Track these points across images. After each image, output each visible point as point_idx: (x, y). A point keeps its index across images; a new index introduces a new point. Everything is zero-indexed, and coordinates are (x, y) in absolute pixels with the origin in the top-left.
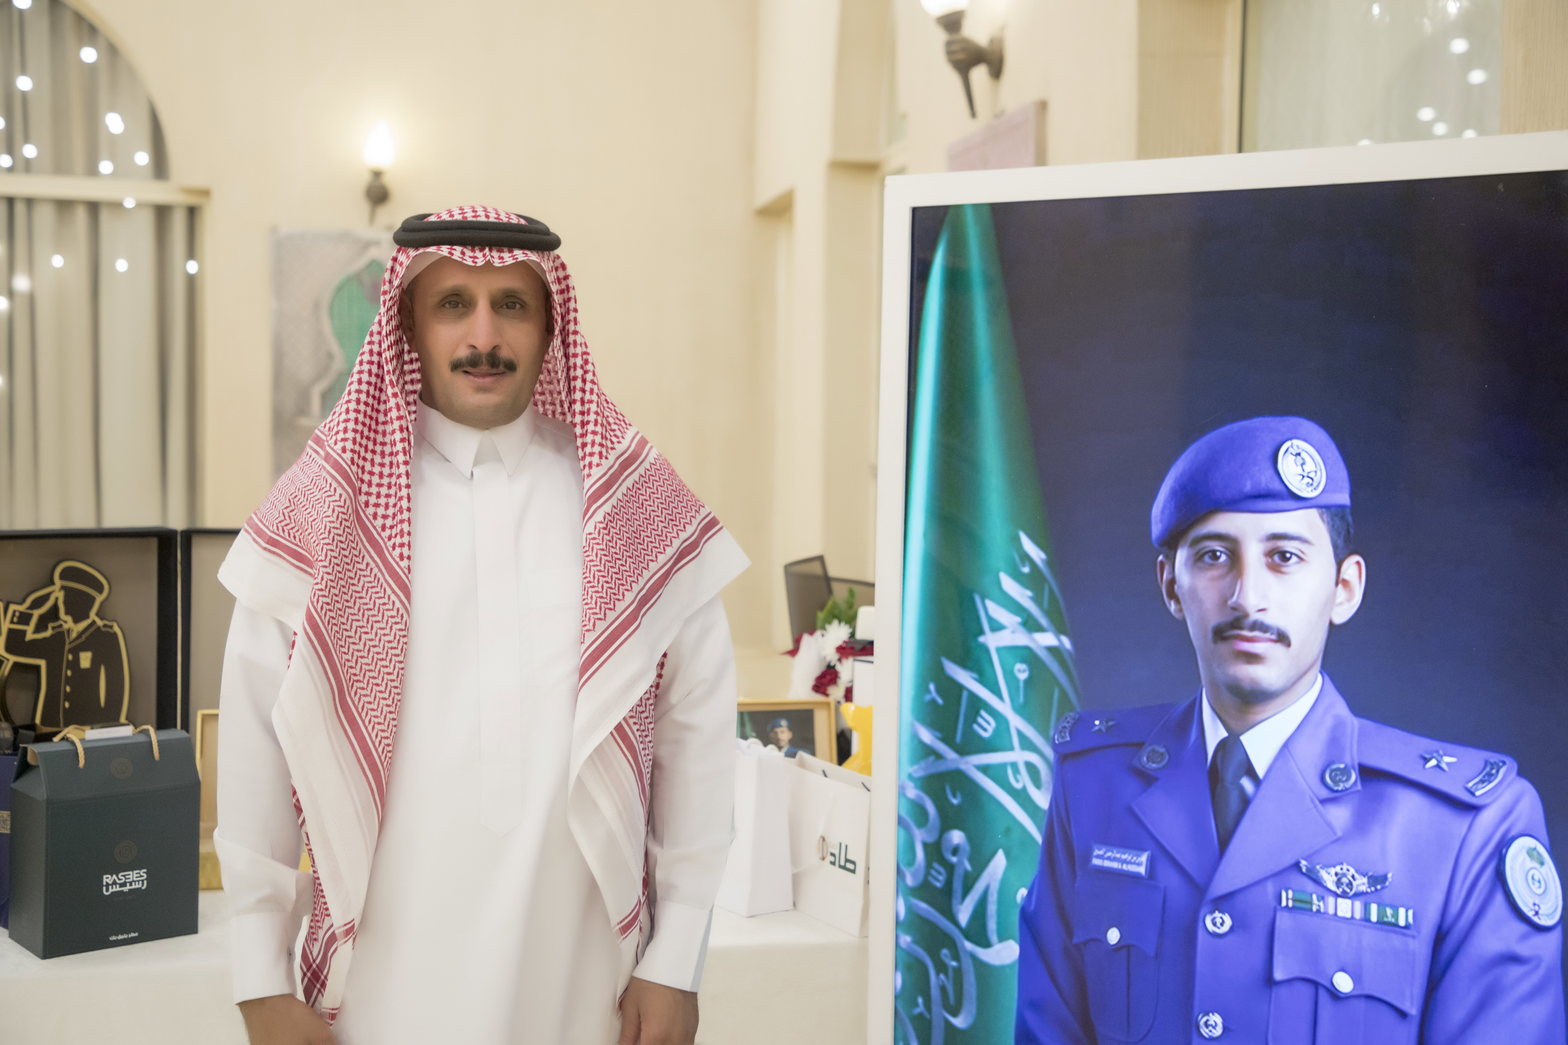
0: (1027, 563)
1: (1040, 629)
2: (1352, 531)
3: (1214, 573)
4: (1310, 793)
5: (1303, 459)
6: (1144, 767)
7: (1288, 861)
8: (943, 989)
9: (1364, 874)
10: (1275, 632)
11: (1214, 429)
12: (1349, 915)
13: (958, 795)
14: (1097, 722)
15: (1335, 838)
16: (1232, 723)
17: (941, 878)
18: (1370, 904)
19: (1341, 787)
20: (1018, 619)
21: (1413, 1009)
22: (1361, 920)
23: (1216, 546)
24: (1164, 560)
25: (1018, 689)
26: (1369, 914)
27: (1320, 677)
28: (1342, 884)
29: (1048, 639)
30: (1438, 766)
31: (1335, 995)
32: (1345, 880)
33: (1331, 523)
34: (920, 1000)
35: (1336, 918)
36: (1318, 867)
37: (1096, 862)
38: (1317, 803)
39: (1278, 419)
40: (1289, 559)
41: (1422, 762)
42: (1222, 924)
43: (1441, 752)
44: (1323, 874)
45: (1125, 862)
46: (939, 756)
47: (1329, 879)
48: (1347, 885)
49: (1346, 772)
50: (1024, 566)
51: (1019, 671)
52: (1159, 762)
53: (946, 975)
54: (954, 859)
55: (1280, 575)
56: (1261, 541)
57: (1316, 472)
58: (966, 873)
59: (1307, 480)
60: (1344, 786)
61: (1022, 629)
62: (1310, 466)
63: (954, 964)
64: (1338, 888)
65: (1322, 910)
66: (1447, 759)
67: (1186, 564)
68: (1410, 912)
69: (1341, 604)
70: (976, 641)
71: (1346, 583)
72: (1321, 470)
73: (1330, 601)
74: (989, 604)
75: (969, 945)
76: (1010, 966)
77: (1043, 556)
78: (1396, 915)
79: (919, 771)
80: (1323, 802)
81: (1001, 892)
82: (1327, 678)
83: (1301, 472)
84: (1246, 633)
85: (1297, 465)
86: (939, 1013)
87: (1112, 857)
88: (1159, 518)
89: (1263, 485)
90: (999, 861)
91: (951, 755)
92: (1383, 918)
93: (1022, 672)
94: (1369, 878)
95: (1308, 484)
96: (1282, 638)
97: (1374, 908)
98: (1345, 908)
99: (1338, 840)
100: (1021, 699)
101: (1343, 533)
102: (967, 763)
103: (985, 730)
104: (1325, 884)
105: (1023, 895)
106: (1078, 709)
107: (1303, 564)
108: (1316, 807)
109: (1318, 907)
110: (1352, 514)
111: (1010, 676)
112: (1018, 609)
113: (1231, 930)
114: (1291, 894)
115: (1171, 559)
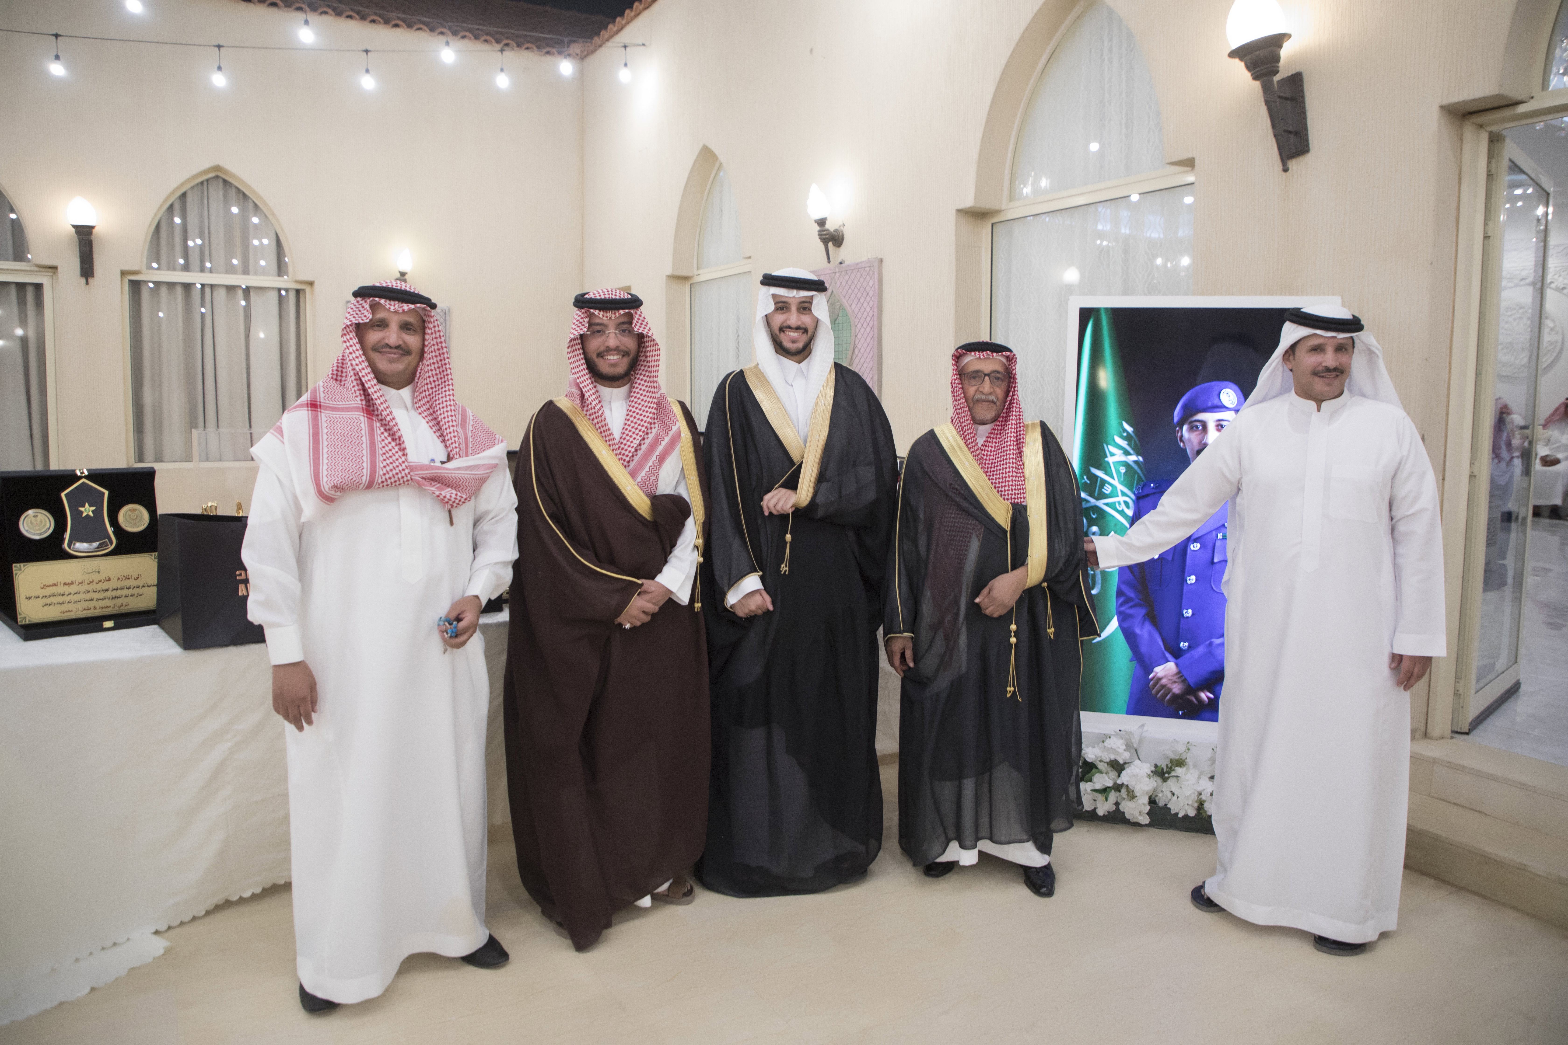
0: (1125, 433)
1: (1130, 454)
3: (1197, 433)
5: (1229, 395)
11: (1198, 385)
13: (1096, 514)
14: (1152, 485)
20: (1122, 452)
23: (1198, 424)
24: (1179, 429)
25: (1121, 476)
29: (1134, 458)
39: (1220, 382)
40: (1224, 427)
42: (1197, 547)
55: (1220, 433)
56: (1214, 422)
57: (1234, 399)
61: (1123, 455)
62: (1232, 397)
63: (1092, 572)
67: (1187, 430)
70: (1104, 460)
74: (1110, 447)
77: (1132, 429)
83: (1229, 399)
85: (1227, 397)
88: (1177, 415)
89: (1215, 404)
91: (1092, 500)
93: (1123, 470)
95: (1231, 403)
100: (1122, 479)
102: (1099, 503)
103: (1107, 491)
111: (1118, 472)
112: (1121, 448)
113: (1200, 548)
114: (1221, 534)
115: (1181, 428)
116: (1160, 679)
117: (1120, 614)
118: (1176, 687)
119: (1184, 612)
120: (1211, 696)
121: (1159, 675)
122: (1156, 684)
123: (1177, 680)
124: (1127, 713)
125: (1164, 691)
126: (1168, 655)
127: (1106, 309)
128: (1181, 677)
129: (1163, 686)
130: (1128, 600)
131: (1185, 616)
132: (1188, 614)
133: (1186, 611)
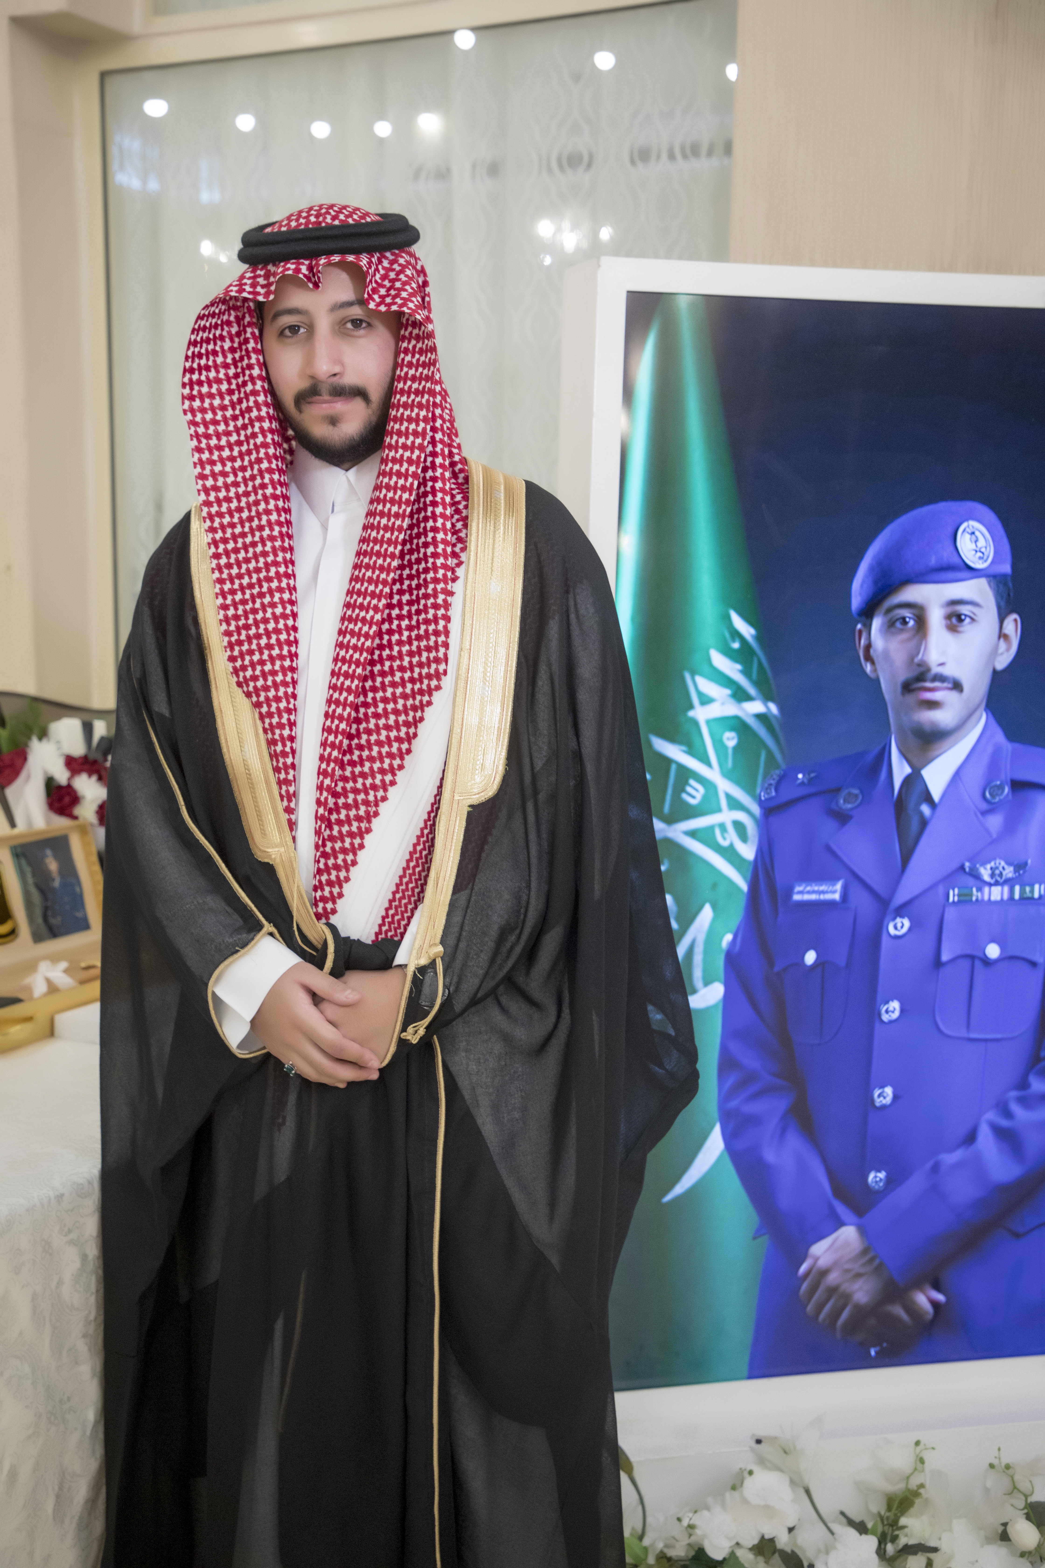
0: (737, 640)
1: (749, 698)
2: (1012, 594)
3: (904, 636)
4: (974, 808)
5: (977, 537)
6: (841, 808)
7: (955, 865)
9: (1012, 863)
10: (952, 681)
11: (907, 512)
12: (999, 898)
13: (669, 862)
14: (800, 776)
15: (991, 840)
16: (915, 761)
18: (1015, 886)
19: (997, 799)
20: (728, 692)
21: (1041, 959)
22: (1009, 899)
23: (906, 613)
24: (862, 628)
25: (727, 755)
26: (1014, 894)
27: (985, 713)
28: (996, 875)
29: (758, 707)
31: (987, 962)
32: (997, 872)
33: (997, 589)
35: (990, 902)
36: (978, 866)
37: (797, 897)
38: (980, 815)
39: (958, 503)
40: (964, 620)
42: (902, 927)
44: (982, 870)
45: (823, 892)
47: (986, 873)
48: (999, 875)
50: (734, 641)
51: (728, 739)
52: (854, 803)
55: (956, 634)
56: (943, 606)
57: (986, 548)
59: (979, 554)
60: (1000, 798)
61: (733, 700)
62: (982, 543)
64: (993, 878)
65: (980, 898)
67: (881, 630)
68: (1042, 887)
69: (1002, 654)
70: (686, 715)
71: (1006, 637)
72: (990, 545)
73: (994, 653)
74: (699, 680)
76: (715, 1006)
77: (752, 631)
78: (1032, 891)
80: (984, 813)
81: (707, 942)
82: (990, 714)
83: (975, 548)
84: (928, 685)
85: (972, 542)
87: (811, 890)
88: (858, 592)
89: (945, 559)
90: (707, 914)
92: (1024, 895)
93: (731, 740)
94: (1016, 866)
95: (980, 558)
96: (957, 686)
97: (1017, 888)
98: (996, 893)
99: (994, 841)
100: (730, 764)
101: (1005, 596)
102: (676, 830)
103: (693, 797)
104: (983, 878)
106: (784, 766)
107: (975, 623)
108: (978, 818)
109: (977, 897)
110: (1013, 581)
111: (719, 745)
112: (728, 681)
113: (910, 929)
114: (956, 891)
115: (868, 627)
116: (823, 1273)
117: (727, 1117)
118: (859, 1289)
119: (876, 1094)
120: (940, 1297)
122: (814, 1288)
123: (862, 1270)
124: (751, 1376)
125: (835, 1303)
126: (841, 1209)
127: (691, 296)
128: (871, 1260)
129: (832, 1291)
130: (746, 1078)
131: (878, 1104)
132: (885, 1098)
133: (880, 1091)
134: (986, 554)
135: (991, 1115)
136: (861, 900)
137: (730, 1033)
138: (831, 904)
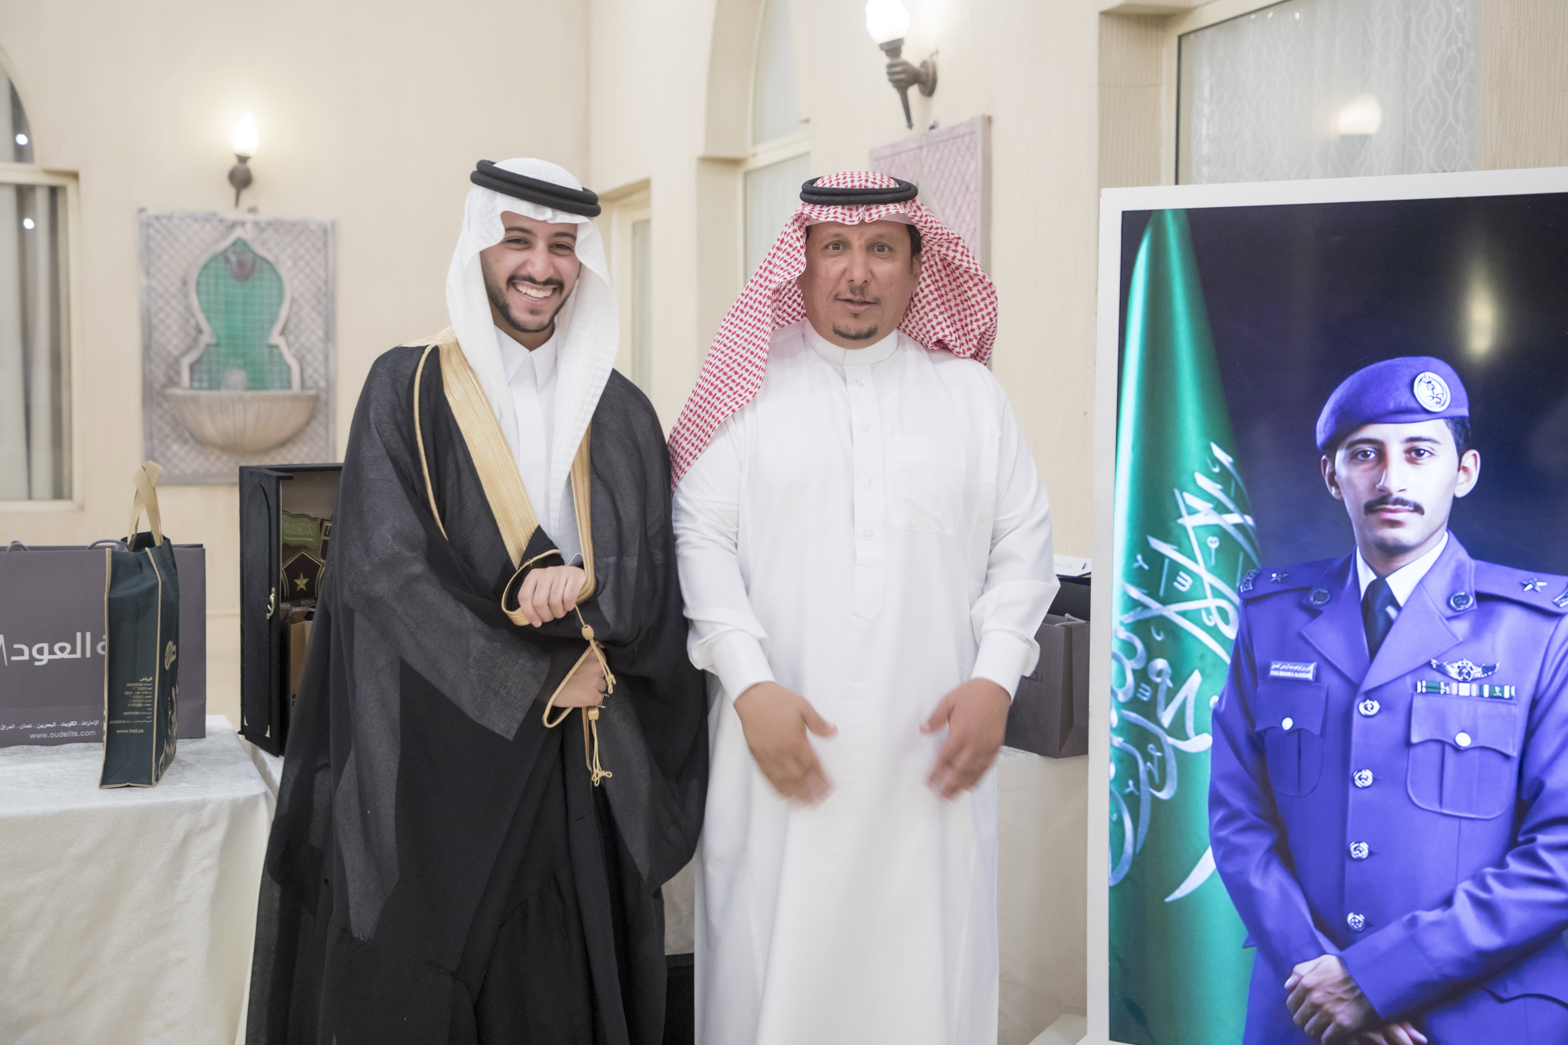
0: (1218, 466)
1: (1228, 511)
2: (1470, 433)
3: (1366, 466)
4: (1439, 613)
5: (1433, 386)
6: (1311, 604)
7: (1422, 661)
8: (1150, 773)
9: (1479, 665)
10: (1413, 505)
11: (1366, 366)
12: (1468, 694)
13: (1162, 633)
15: (1457, 643)
16: (1379, 569)
17: (1147, 694)
18: (1483, 685)
19: (1462, 608)
20: (1211, 506)
21: (1514, 753)
22: (1477, 696)
23: (1367, 447)
24: (1327, 459)
25: (1210, 555)
26: (1483, 692)
27: (1446, 534)
28: (1463, 673)
29: (1235, 518)
30: (1533, 589)
31: (1457, 749)
32: (1465, 671)
33: (1454, 429)
34: (1131, 783)
35: (1458, 696)
36: (1445, 664)
37: (1273, 673)
38: (1444, 620)
39: (1414, 358)
40: (1423, 454)
41: (1522, 587)
42: (1372, 709)
43: (1535, 580)
44: (1449, 668)
45: (1296, 671)
46: (1145, 607)
47: (1453, 671)
48: (1467, 674)
49: (1466, 598)
50: (1214, 467)
51: (1211, 542)
52: (1323, 600)
53: (1152, 763)
54: (1158, 680)
55: (1416, 466)
56: (1402, 443)
57: (1443, 394)
58: (1169, 688)
59: (1436, 400)
60: (1464, 607)
61: (1214, 512)
63: (1159, 754)
64: (1460, 676)
65: (1448, 692)
66: (1539, 584)
67: (1343, 461)
68: (1513, 689)
69: (1462, 483)
70: (1176, 523)
71: (1465, 469)
72: (1446, 393)
73: (1454, 482)
74: (1186, 495)
75: (1171, 740)
76: (1205, 752)
77: (1230, 459)
78: (1502, 691)
79: (1129, 618)
80: (1449, 619)
81: (1197, 700)
82: (1452, 535)
83: (1432, 394)
84: (1390, 507)
85: (1429, 390)
86: (1146, 790)
87: (1286, 669)
88: (1322, 430)
89: (1403, 404)
90: (1196, 679)
91: (1154, 605)
92: (1493, 694)
93: (1213, 543)
94: (1483, 668)
95: (1437, 403)
96: (1418, 509)
97: (1486, 688)
98: (1465, 689)
99: (1460, 643)
100: (1213, 562)
101: (1463, 435)
102: (1169, 610)
103: (1183, 586)
104: (1450, 675)
105: (1215, 701)
106: (1259, 567)
107: (1433, 457)
108: (1443, 623)
109: (1445, 691)
110: (1470, 421)
111: (1204, 546)
112: (1210, 498)
113: (1379, 711)
114: (1424, 683)
115: (1332, 457)
116: (1308, 991)
117: (1218, 843)
118: (1342, 1012)
119: (1352, 848)
120: (1421, 1038)
121: (1307, 981)
122: (1300, 1001)
123: (1345, 996)
125: (1320, 1017)
126: (1322, 939)
127: (1176, 212)
128: (1353, 989)
129: (1316, 1008)
130: (1233, 816)
131: (1354, 856)
132: (1360, 852)
133: (1356, 845)
134: (1443, 400)
135: (1467, 885)
136: (1331, 681)
137: (1218, 775)
138: (1305, 682)
